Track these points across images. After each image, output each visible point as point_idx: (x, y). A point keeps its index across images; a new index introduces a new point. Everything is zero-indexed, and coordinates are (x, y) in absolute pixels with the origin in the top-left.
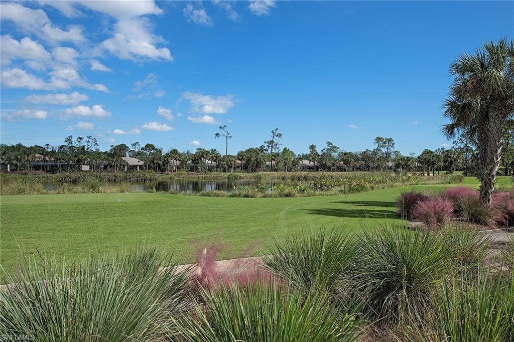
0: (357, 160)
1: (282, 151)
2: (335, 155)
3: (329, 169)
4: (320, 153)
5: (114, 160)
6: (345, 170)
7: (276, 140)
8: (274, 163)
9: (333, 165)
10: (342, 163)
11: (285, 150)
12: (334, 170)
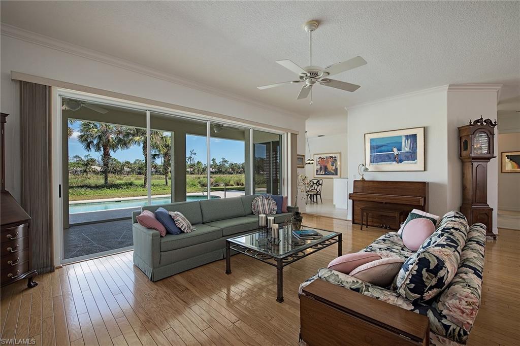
0: (239, 168)
1: (196, 163)
2: (227, 165)
3: (224, 173)
4: (219, 164)
5: (88, 167)
6: (232, 174)
7: (193, 156)
8: (192, 169)
9: (226, 170)
10: (230, 169)
11: (199, 163)
12: (226, 174)
